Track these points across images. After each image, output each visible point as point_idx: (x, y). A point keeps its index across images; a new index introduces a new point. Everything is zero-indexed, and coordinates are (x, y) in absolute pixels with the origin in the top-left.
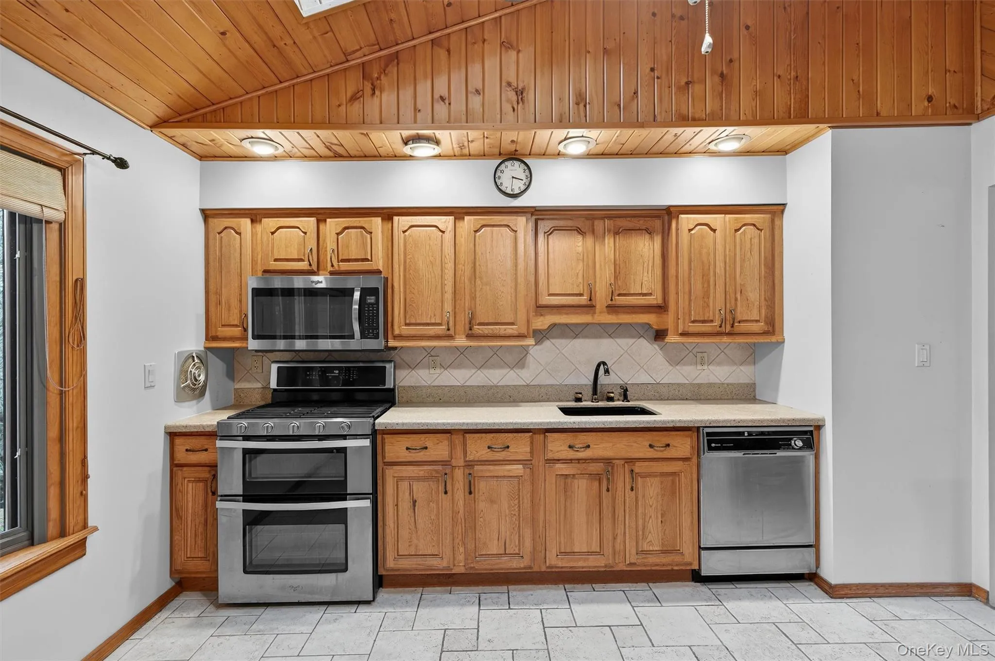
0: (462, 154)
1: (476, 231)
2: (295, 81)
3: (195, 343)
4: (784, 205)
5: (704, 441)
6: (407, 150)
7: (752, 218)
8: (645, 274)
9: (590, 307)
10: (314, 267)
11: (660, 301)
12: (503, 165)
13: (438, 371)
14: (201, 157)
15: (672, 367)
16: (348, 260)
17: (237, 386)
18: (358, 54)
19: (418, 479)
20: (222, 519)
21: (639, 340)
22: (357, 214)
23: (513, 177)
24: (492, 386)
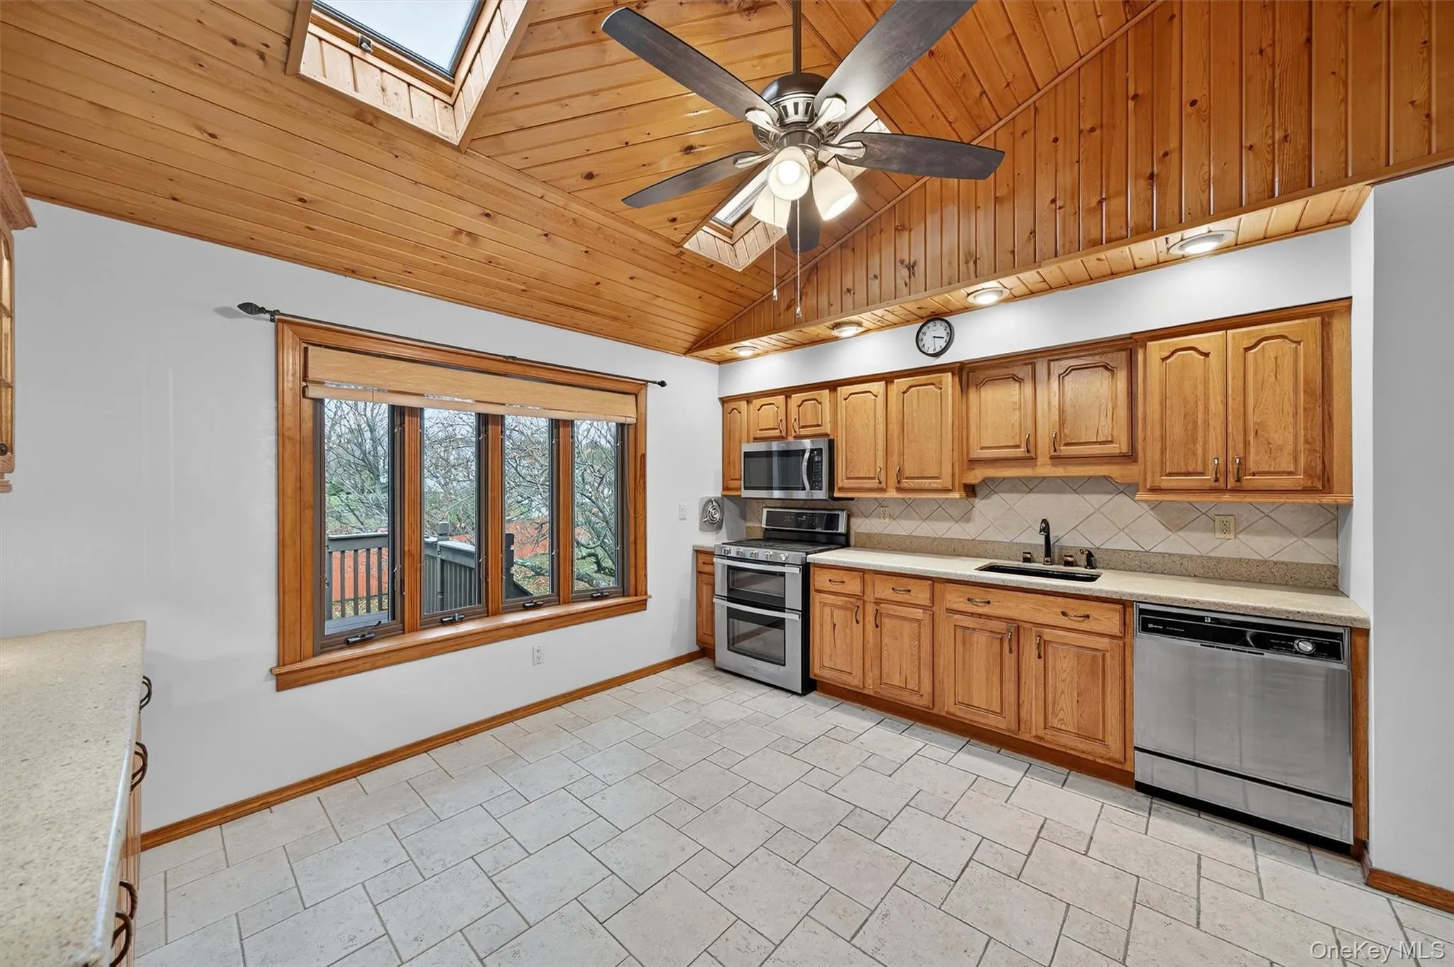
0: (884, 326)
1: (904, 393)
2: (753, 305)
3: (716, 492)
4: (1351, 298)
5: (1135, 619)
6: (835, 333)
7: (1278, 328)
8: (1103, 418)
9: (1029, 459)
10: (784, 434)
11: (1125, 449)
12: (925, 327)
13: (887, 520)
14: (719, 363)
15: (1171, 533)
16: (806, 427)
17: (748, 525)
18: (788, 275)
19: (839, 607)
20: (717, 611)
21: (1117, 496)
22: (810, 388)
23: (934, 337)
24: (935, 539)
